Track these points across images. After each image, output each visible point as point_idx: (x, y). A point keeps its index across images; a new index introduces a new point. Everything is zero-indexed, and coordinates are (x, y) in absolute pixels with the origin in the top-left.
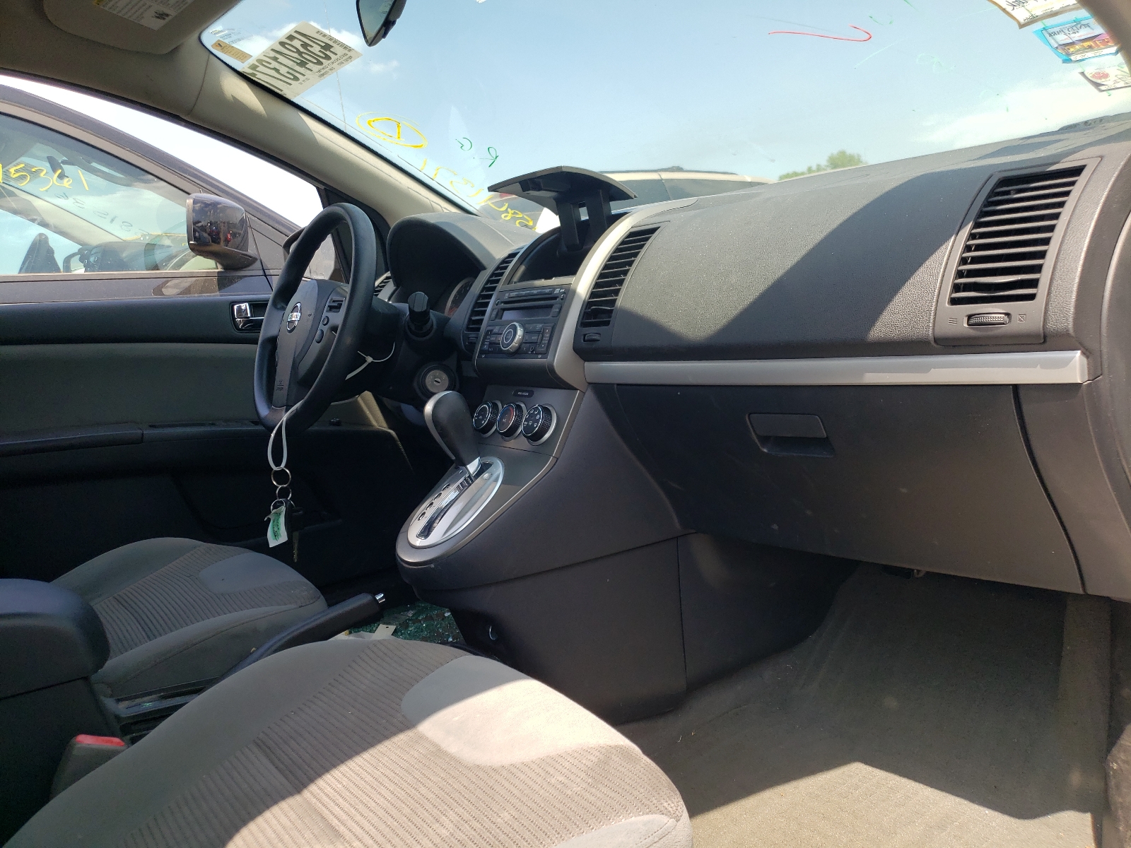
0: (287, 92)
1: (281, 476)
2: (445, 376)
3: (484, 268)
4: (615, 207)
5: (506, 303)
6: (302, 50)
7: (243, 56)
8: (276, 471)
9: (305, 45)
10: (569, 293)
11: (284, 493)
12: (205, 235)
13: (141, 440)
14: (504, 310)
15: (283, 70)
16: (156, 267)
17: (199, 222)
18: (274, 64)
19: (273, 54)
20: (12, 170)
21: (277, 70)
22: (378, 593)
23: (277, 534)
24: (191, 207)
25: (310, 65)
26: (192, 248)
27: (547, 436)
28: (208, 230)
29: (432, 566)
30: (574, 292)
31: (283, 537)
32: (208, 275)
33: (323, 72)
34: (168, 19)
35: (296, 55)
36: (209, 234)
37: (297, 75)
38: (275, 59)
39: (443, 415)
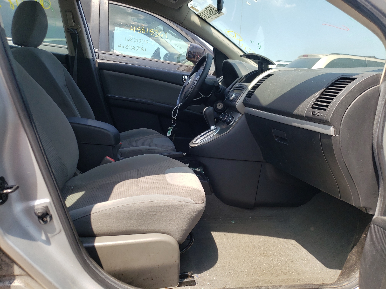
0: (208, 21)
1: (174, 119)
2: (222, 105)
3: (238, 77)
4: (270, 66)
5: (236, 87)
6: (211, 11)
7: (197, 11)
8: (173, 118)
9: (211, 10)
10: (247, 87)
11: (174, 124)
12: (191, 55)
13: (152, 104)
14: (235, 89)
15: (207, 15)
16: (179, 62)
17: (191, 51)
18: (204, 13)
19: (204, 11)
20: (150, 30)
21: (205, 15)
22: (184, 153)
23: (169, 134)
24: (189, 46)
25: (213, 15)
26: (187, 58)
27: (231, 124)
28: (192, 54)
29: (194, 148)
30: (248, 88)
31: (170, 134)
32: (190, 67)
33: (216, 17)
34: (176, 1)
35: (209, 12)
36: (192, 55)
37: (210, 17)
38: (205, 12)
39: (207, 112)
